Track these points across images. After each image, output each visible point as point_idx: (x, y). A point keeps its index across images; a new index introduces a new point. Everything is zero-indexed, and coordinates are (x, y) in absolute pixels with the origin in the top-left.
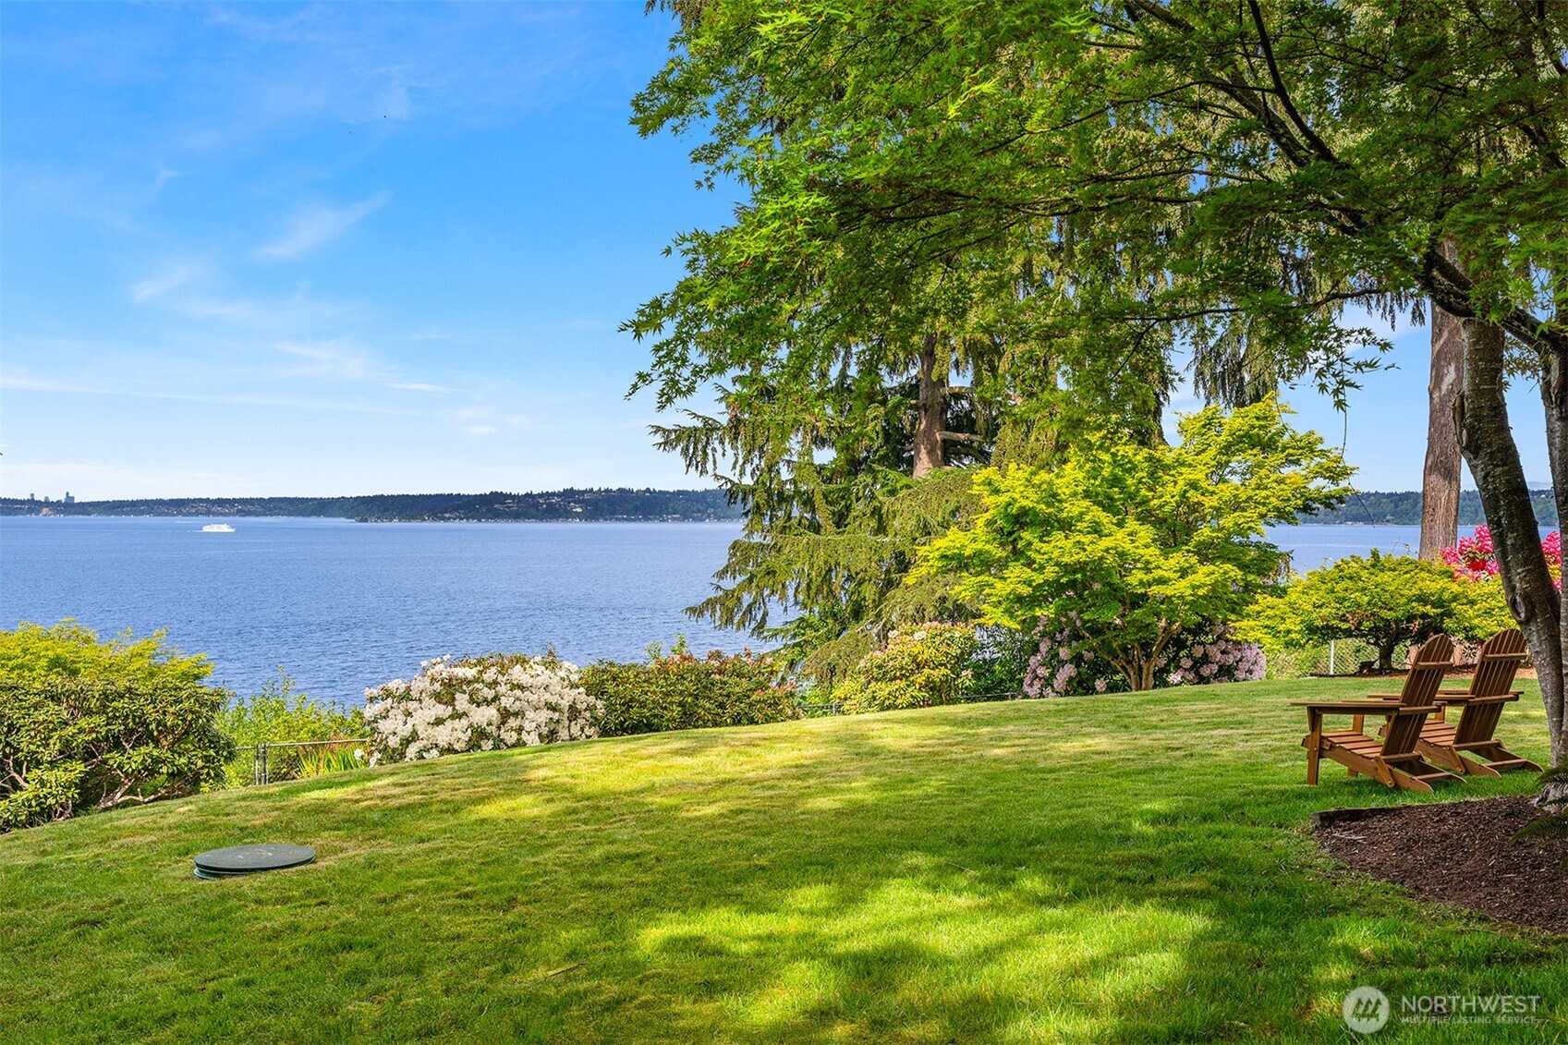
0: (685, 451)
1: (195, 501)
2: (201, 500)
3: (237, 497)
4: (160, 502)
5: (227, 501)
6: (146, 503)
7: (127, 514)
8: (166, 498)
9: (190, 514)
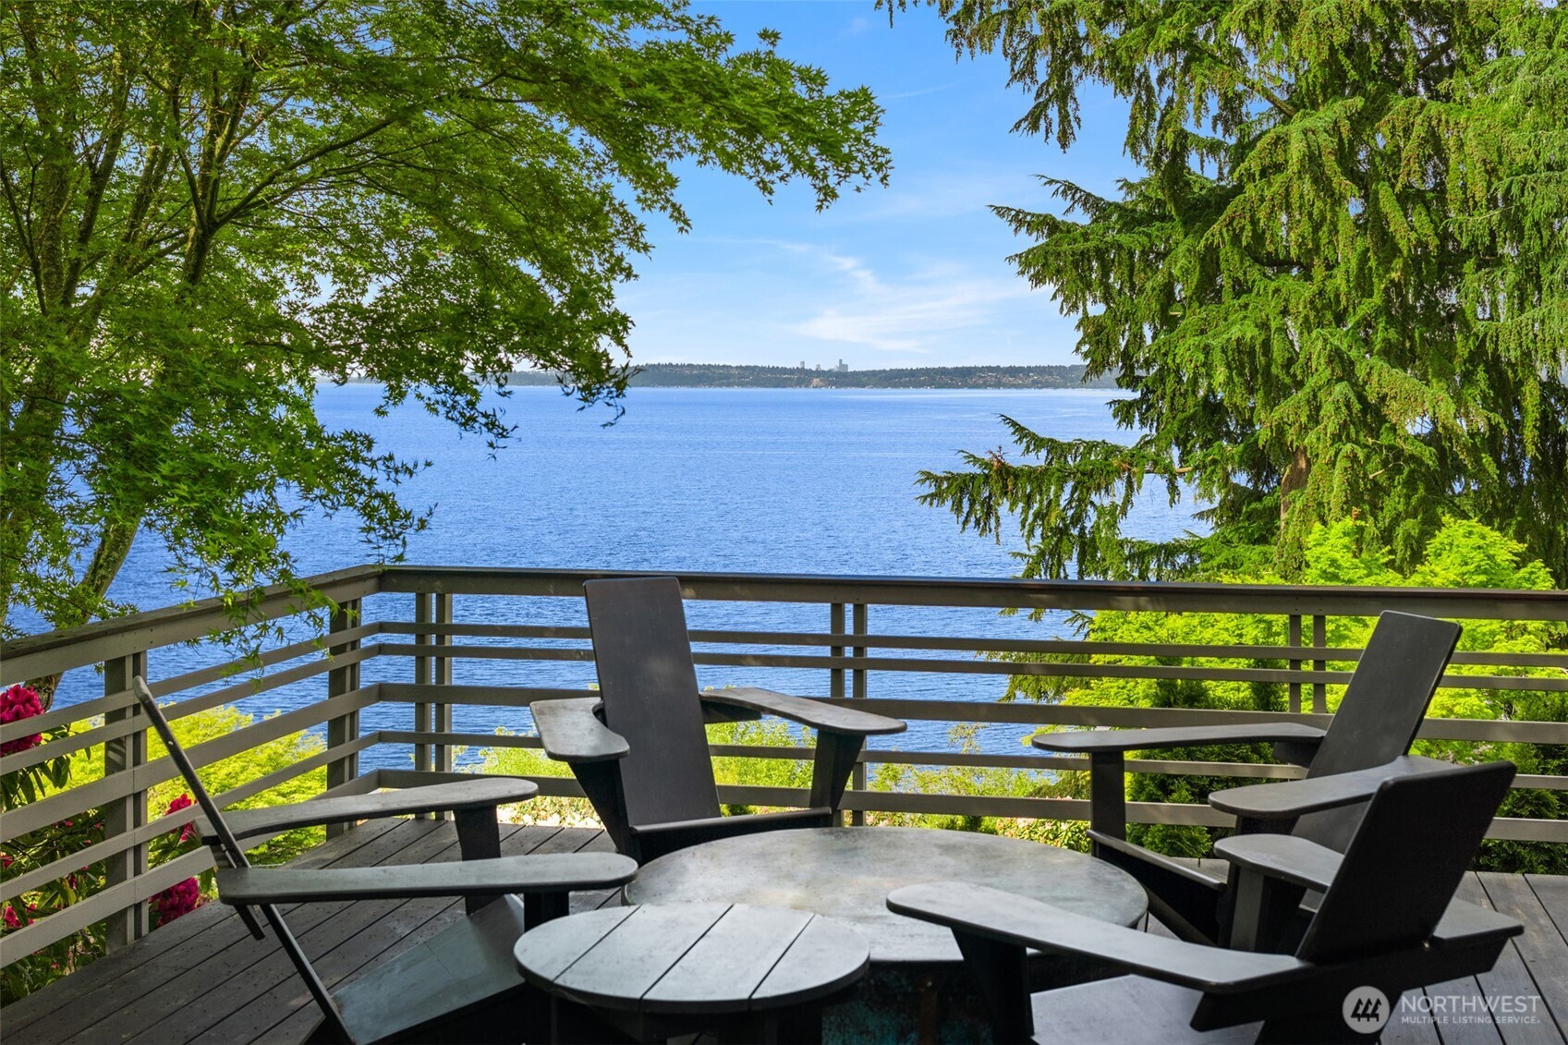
0: (957, 508)
1: (983, 369)
2: (990, 369)
3: (1033, 365)
4: (943, 371)
5: (1021, 369)
6: (926, 372)
7: (906, 386)
8: (950, 365)
9: (976, 386)
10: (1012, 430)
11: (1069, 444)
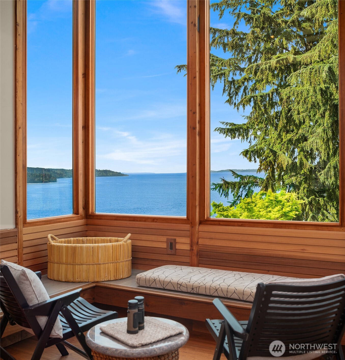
0: (219, 192)
10: (232, 173)
11: (245, 176)
